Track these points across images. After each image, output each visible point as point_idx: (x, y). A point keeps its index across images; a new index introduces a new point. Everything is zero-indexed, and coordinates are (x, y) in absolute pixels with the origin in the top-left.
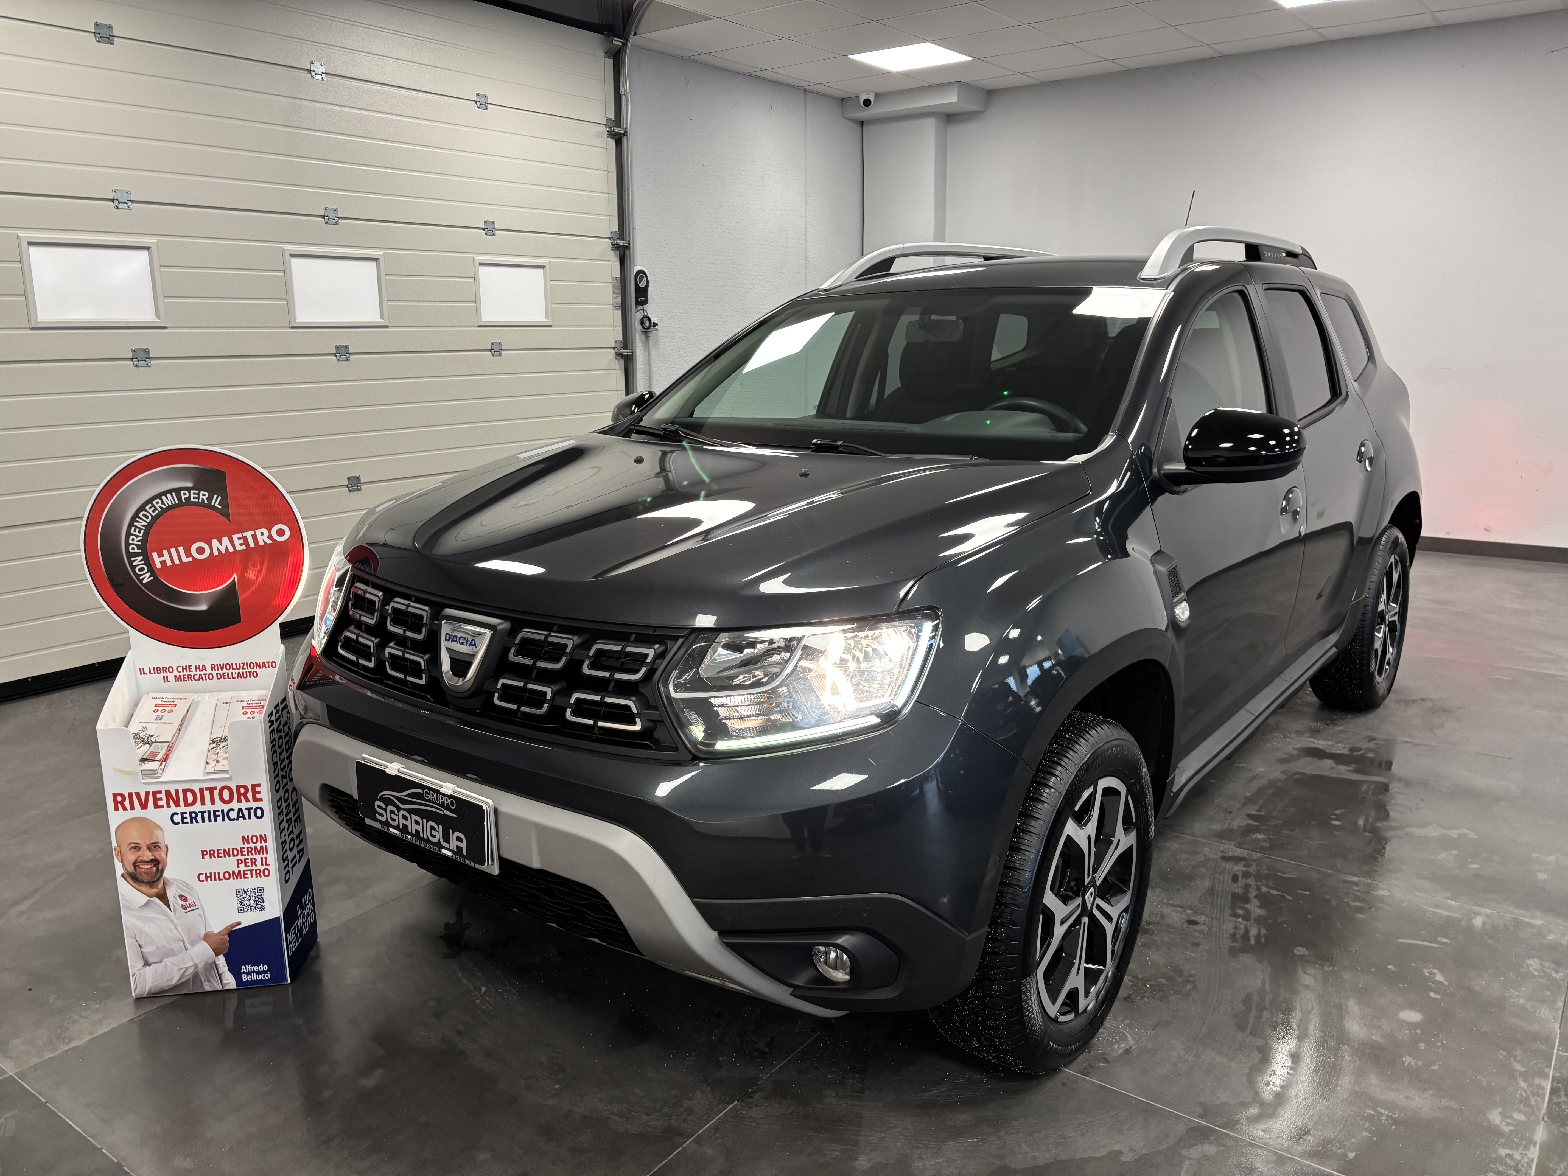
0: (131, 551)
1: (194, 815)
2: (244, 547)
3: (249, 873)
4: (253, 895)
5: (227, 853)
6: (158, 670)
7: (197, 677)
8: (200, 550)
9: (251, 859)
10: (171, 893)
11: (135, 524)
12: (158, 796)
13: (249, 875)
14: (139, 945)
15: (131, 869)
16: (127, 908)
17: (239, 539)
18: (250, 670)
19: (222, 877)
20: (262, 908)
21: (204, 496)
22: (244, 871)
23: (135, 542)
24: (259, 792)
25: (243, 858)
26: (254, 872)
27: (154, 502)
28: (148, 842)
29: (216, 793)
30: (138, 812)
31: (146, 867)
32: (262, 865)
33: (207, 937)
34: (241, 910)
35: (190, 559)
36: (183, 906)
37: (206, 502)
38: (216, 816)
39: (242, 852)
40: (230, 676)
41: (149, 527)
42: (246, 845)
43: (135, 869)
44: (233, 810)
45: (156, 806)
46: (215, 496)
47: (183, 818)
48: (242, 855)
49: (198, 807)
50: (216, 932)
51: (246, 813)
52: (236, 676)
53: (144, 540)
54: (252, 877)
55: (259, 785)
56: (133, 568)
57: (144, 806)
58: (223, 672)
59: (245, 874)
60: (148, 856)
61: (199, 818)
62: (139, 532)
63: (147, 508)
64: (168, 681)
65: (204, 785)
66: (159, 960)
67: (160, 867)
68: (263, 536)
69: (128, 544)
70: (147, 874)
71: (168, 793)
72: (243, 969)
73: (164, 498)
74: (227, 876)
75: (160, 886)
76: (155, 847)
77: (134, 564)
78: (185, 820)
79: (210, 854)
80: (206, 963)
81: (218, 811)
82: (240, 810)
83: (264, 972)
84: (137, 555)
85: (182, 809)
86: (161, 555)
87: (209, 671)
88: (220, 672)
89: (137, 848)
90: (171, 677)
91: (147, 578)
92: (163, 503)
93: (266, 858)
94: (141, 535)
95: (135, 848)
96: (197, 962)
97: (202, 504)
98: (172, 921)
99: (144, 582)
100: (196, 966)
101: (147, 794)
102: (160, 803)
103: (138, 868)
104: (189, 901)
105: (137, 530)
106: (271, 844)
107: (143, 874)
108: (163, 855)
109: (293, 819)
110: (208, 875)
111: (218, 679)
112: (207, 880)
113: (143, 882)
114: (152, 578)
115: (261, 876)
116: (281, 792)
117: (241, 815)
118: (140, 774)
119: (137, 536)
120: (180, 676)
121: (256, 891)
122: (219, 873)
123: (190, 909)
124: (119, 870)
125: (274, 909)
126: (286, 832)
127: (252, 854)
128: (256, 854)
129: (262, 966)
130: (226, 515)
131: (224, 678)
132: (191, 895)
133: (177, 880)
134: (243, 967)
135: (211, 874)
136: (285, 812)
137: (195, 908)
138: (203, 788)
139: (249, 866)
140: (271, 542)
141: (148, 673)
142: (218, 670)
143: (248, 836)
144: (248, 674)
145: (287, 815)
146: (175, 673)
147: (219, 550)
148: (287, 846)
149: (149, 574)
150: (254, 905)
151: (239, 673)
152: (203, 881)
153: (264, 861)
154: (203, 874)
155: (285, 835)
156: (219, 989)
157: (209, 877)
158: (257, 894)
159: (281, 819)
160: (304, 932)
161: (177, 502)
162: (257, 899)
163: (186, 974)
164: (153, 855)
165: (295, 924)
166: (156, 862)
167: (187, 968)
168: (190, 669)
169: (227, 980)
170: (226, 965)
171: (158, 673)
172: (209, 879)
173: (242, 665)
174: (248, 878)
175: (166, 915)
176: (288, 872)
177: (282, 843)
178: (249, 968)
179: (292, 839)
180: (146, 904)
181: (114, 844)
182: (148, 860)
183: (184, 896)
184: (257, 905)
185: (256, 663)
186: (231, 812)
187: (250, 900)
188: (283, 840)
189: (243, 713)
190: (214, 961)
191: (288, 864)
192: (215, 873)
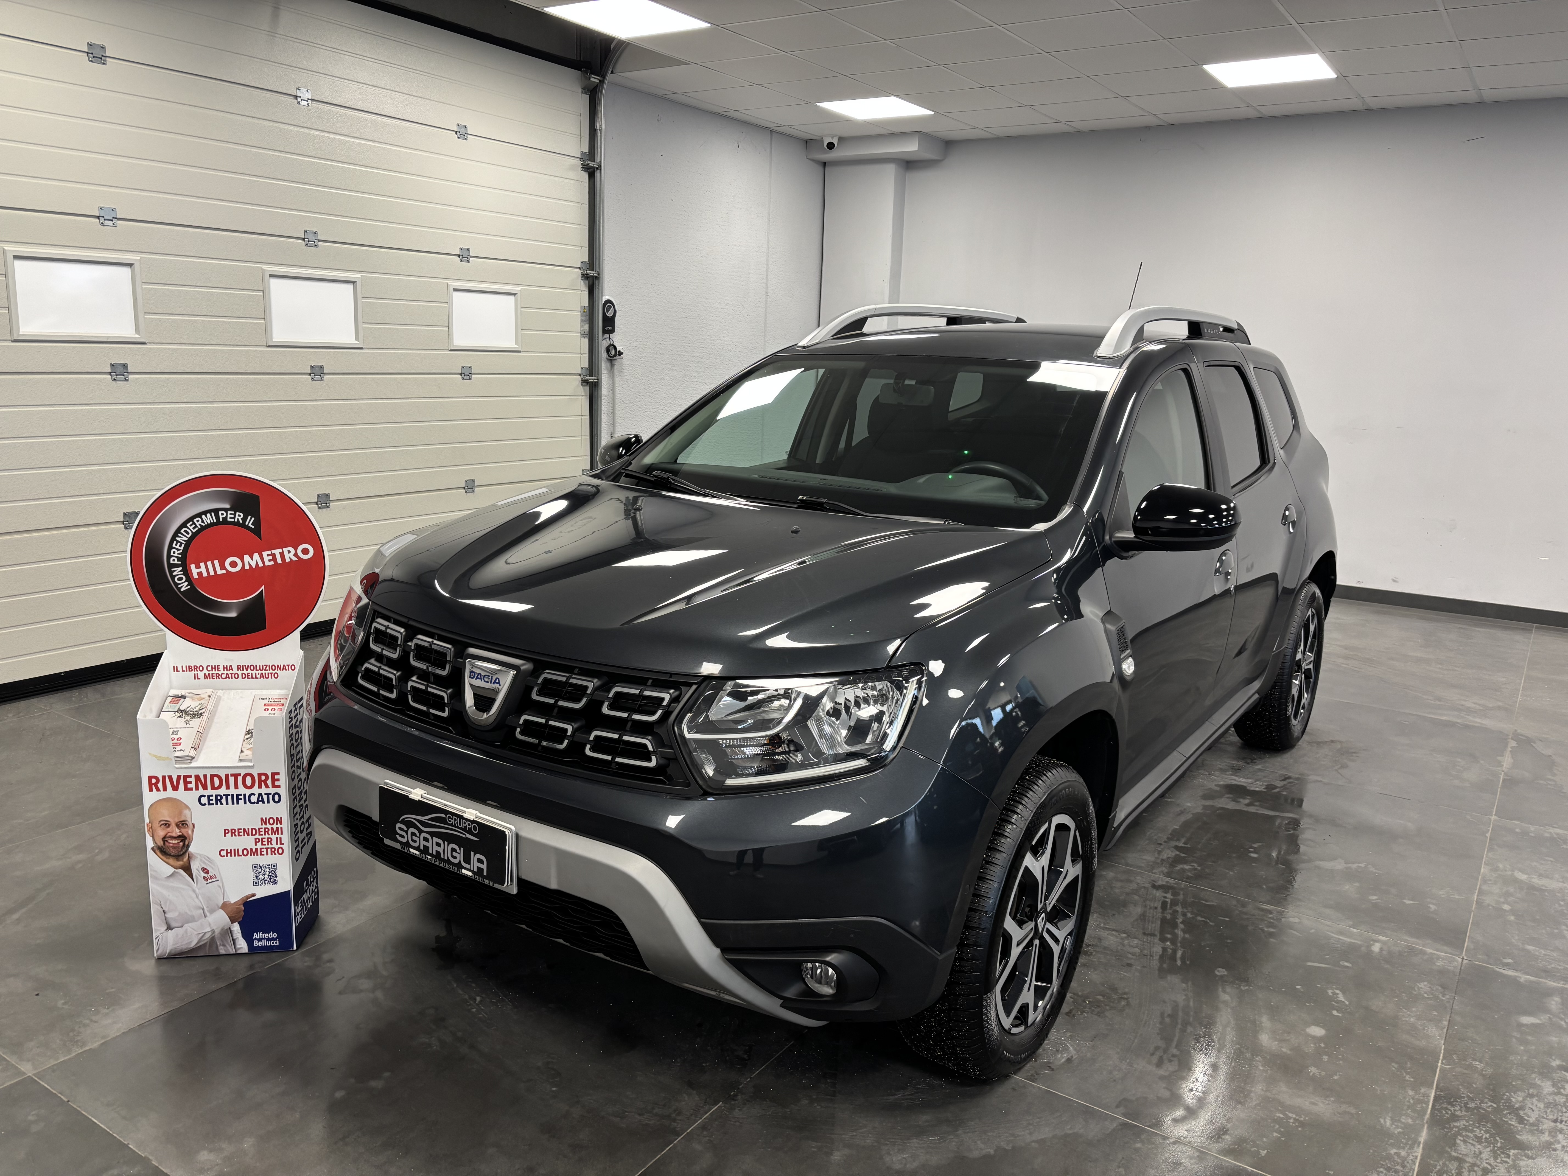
0: (172, 562)
1: (219, 798)
2: (272, 563)
3: (265, 850)
4: (268, 870)
5: (246, 832)
6: (190, 668)
7: (224, 676)
8: (234, 564)
9: (268, 838)
10: (195, 866)
11: (177, 539)
12: (189, 780)
13: (265, 853)
14: (164, 911)
15: (160, 843)
16: (156, 878)
17: (268, 555)
18: (271, 671)
19: (241, 853)
20: (275, 882)
21: (239, 516)
22: (261, 849)
23: (176, 555)
24: (278, 780)
25: (260, 837)
26: (269, 850)
27: (195, 520)
28: (177, 820)
29: (240, 779)
30: (170, 793)
31: (174, 842)
32: (277, 844)
33: (225, 906)
34: (255, 884)
35: (224, 572)
36: (204, 878)
37: (241, 521)
38: (238, 800)
39: (260, 832)
40: (254, 676)
41: (188, 543)
42: (264, 826)
43: (164, 844)
44: (254, 794)
45: (186, 789)
46: (249, 517)
47: (209, 800)
48: (260, 835)
49: (223, 791)
50: (233, 901)
51: (265, 797)
52: (258, 676)
53: (184, 553)
54: (267, 854)
55: (278, 774)
56: (173, 577)
57: (175, 788)
58: (247, 672)
59: (261, 852)
60: (177, 832)
61: (224, 801)
62: (180, 546)
63: (188, 525)
64: (198, 678)
65: (230, 772)
66: (180, 925)
67: (186, 843)
68: (289, 554)
69: (169, 556)
70: (174, 848)
71: (197, 778)
72: (255, 936)
73: (203, 517)
74: (245, 852)
75: (186, 859)
76: (183, 824)
77: (174, 574)
78: (211, 802)
79: (232, 833)
80: (222, 929)
81: (241, 795)
82: (260, 795)
83: (273, 939)
84: (177, 566)
85: (209, 792)
86: (198, 567)
87: (235, 671)
88: (245, 672)
89: (167, 824)
90: (201, 675)
91: (184, 587)
92: (203, 522)
93: (280, 838)
94: (182, 548)
95: (165, 824)
96: (214, 928)
97: (237, 524)
98: (194, 891)
99: (182, 590)
100: (213, 931)
101: (179, 777)
102: (189, 786)
103: (167, 843)
104: (210, 874)
105: (179, 544)
106: (286, 826)
107: (171, 848)
108: (190, 832)
109: (304, 805)
110: (229, 851)
111: (243, 678)
112: (227, 856)
113: (170, 855)
114: (189, 587)
115: (275, 854)
116: (296, 780)
117: (260, 799)
118: (174, 760)
119: (178, 550)
120: (209, 674)
121: (270, 867)
122: (238, 850)
123: (211, 881)
124: (150, 843)
125: (285, 883)
126: (298, 816)
127: (269, 834)
128: (272, 834)
129: (272, 934)
130: (259, 535)
131: (248, 678)
132: (213, 868)
133: (200, 855)
134: (255, 934)
135: (231, 850)
136: (298, 798)
137: (215, 879)
138: (228, 775)
139: (265, 845)
140: (296, 559)
141: (181, 670)
142: (243, 670)
143: (266, 818)
144: (270, 675)
145: (300, 801)
146: (205, 671)
147: (249, 564)
148: (298, 829)
149: (187, 583)
150: (268, 880)
151: (262, 674)
152: (224, 856)
153: (279, 841)
154: (224, 850)
155: (297, 819)
156: (232, 953)
157: (229, 853)
158: (271, 870)
159: (295, 805)
160: (309, 906)
161: (215, 521)
162: (271, 874)
163: (204, 938)
164: (180, 832)
165: (302, 898)
166: (183, 838)
167: (205, 933)
168: (218, 668)
169: (240, 945)
170: (240, 931)
171: (189, 671)
172: (229, 855)
173: (264, 667)
174: (263, 855)
175: (189, 885)
176: (298, 851)
177: (295, 826)
178: (260, 935)
179: (303, 823)
180: (172, 875)
181: (147, 820)
182: (176, 836)
183: (206, 869)
184: (270, 879)
185: (278, 666)
186: (252, 796)
187: (265, 874)
188: (295, 823)
189: (265, 710)
190: (230, 928)
191: (299, 844)
192: (235, 850)
